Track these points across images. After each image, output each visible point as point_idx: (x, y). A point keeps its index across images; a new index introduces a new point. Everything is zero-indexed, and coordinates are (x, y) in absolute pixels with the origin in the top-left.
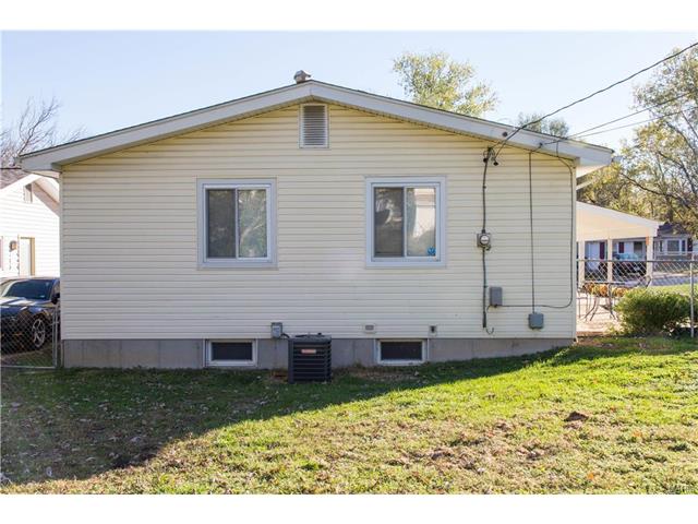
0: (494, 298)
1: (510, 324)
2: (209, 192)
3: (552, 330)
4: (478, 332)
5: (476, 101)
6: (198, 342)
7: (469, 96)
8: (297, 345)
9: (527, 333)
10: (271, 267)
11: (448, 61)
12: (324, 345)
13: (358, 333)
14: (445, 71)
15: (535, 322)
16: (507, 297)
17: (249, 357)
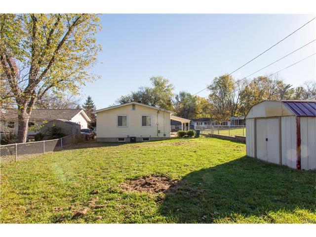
0: (159, 132)
1: (161, 135)
2: (119, 117)
3: (167, 136)
4: (157, 136)
5: (170, 88)
6: (116, 138)
7: (168, 87)
8: (131, 138)
9: (164, 137)
10: (127, 127)
11: (163, 78)
12: (135, 138)
13: (140, 137)
14: (162, 80)
15: (165, 135)
16: (161, 132)
17: (124, 140)
